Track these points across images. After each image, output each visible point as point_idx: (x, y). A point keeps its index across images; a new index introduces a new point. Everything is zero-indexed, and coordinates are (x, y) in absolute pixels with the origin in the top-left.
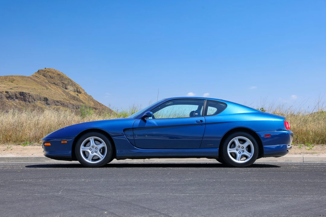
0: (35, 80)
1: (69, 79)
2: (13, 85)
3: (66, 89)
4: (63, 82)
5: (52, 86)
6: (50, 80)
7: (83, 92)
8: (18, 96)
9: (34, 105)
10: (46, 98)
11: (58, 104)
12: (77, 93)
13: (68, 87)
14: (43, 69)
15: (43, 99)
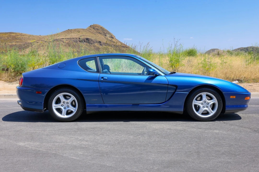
0: (89, 31)
1: (107, 30)
2: (80, 34)
3: (106, 36)
4: (104, 32)
5: (98, 34)
6: (97, 31)
7: (115, 38)
8: (86, 40)
9: (94, 45)
10: (100, 41)
11: (106, 45)
12: (111, 38)
13: (107, 35)
14: (93, 24)
15: (98, 42)
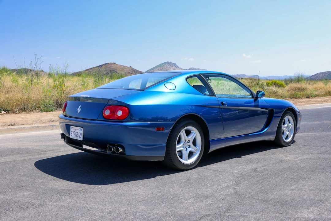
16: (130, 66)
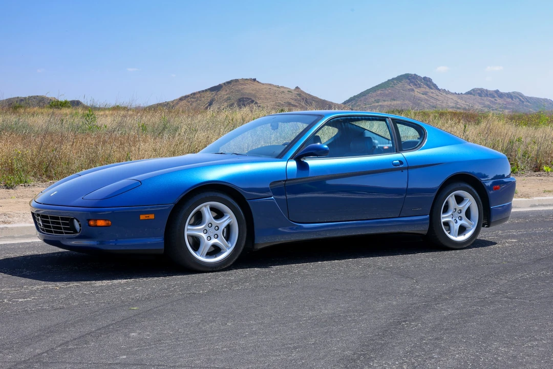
16: (297, 88)
